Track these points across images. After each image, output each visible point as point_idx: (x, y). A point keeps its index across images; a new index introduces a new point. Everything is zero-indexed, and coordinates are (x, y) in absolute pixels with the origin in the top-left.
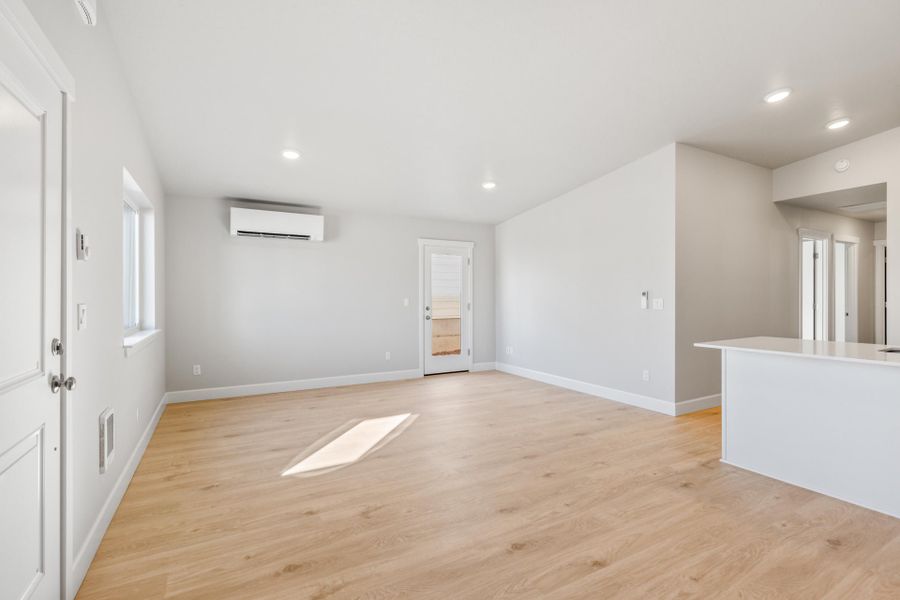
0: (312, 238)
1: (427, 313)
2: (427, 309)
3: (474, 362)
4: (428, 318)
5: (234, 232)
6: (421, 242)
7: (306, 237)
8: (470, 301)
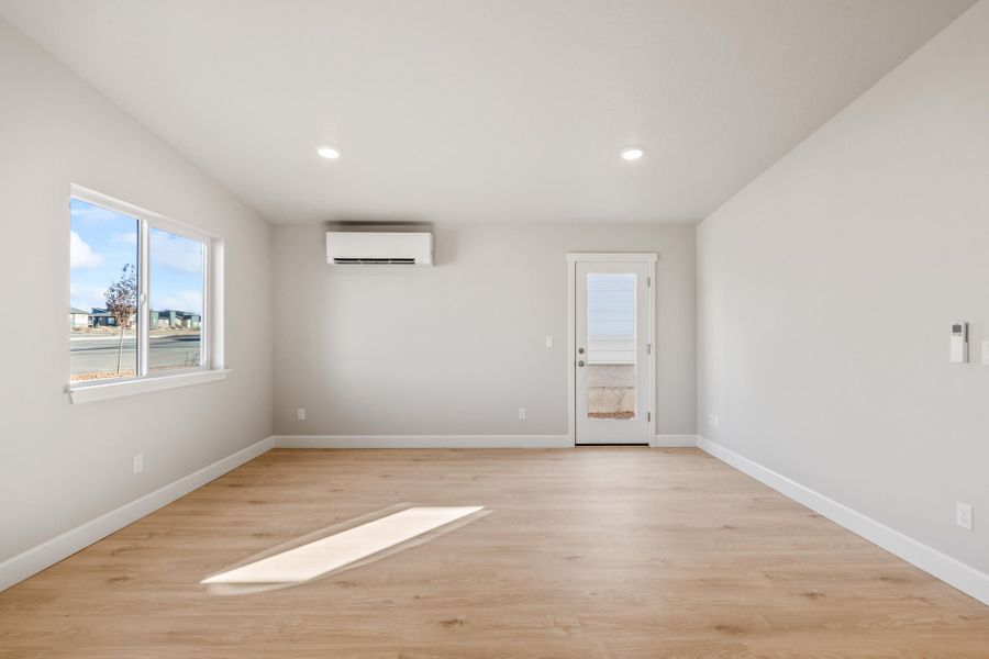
0: (416, 261)
1: (580, 357)
2: (581, 351)
3: (657, 433)
4: (582, 364)
5: (330, 261)
6: (571, 258)
7: (411, 261)
8: (651, 340)
